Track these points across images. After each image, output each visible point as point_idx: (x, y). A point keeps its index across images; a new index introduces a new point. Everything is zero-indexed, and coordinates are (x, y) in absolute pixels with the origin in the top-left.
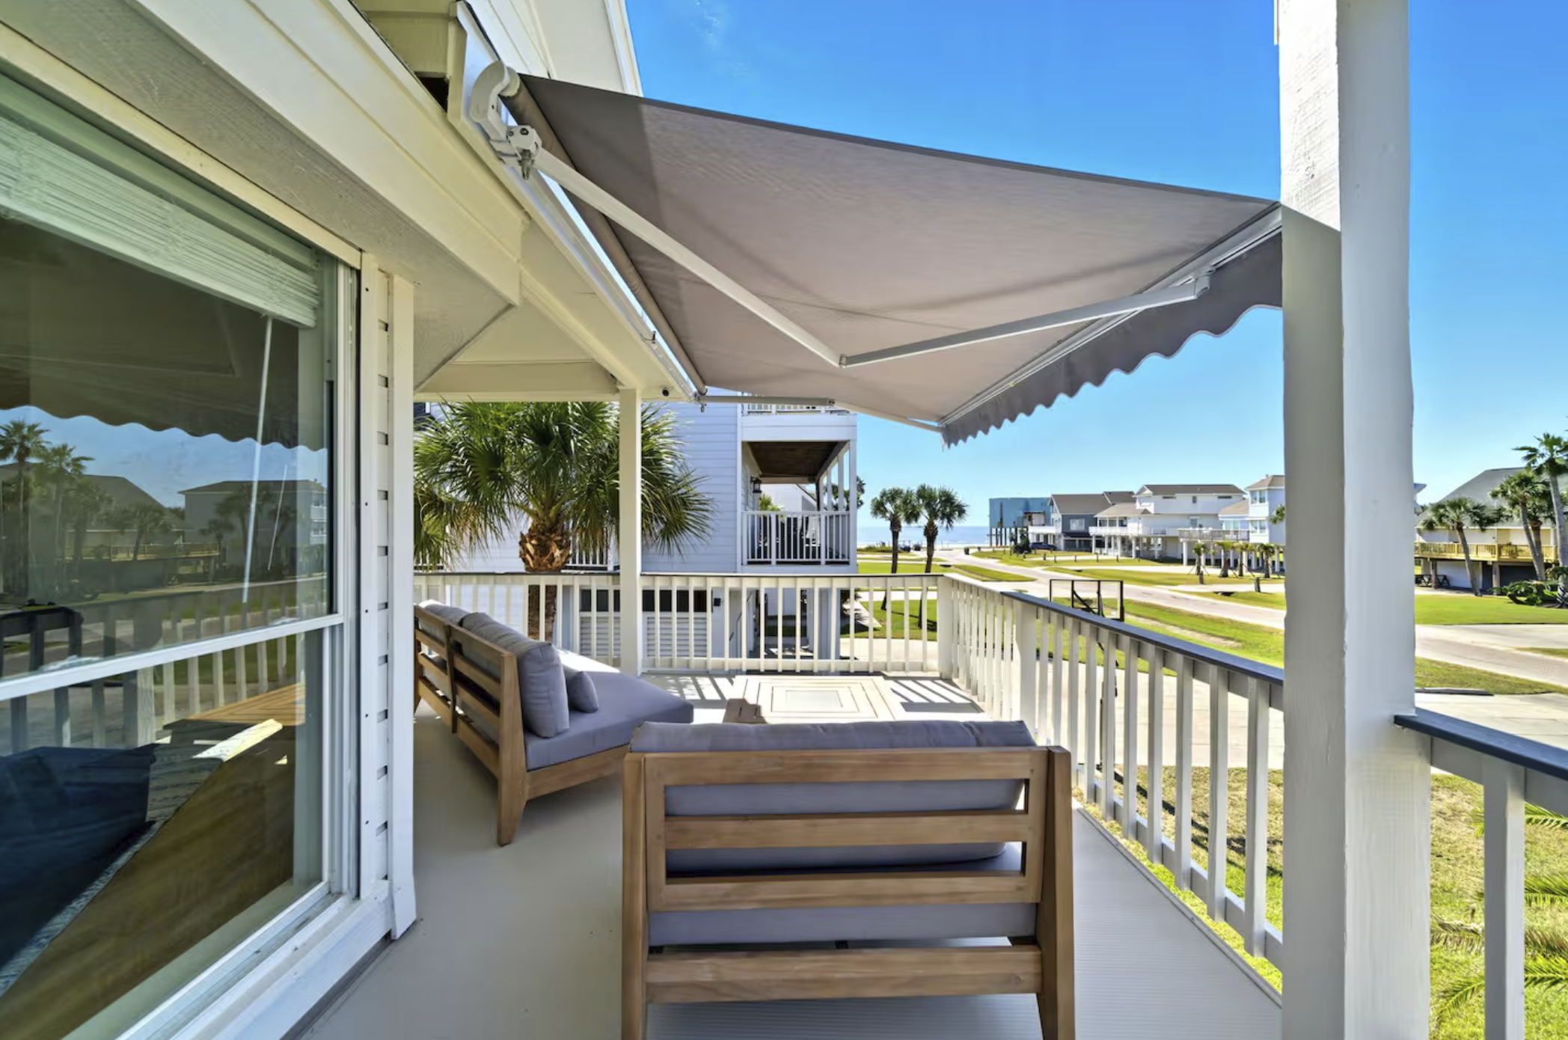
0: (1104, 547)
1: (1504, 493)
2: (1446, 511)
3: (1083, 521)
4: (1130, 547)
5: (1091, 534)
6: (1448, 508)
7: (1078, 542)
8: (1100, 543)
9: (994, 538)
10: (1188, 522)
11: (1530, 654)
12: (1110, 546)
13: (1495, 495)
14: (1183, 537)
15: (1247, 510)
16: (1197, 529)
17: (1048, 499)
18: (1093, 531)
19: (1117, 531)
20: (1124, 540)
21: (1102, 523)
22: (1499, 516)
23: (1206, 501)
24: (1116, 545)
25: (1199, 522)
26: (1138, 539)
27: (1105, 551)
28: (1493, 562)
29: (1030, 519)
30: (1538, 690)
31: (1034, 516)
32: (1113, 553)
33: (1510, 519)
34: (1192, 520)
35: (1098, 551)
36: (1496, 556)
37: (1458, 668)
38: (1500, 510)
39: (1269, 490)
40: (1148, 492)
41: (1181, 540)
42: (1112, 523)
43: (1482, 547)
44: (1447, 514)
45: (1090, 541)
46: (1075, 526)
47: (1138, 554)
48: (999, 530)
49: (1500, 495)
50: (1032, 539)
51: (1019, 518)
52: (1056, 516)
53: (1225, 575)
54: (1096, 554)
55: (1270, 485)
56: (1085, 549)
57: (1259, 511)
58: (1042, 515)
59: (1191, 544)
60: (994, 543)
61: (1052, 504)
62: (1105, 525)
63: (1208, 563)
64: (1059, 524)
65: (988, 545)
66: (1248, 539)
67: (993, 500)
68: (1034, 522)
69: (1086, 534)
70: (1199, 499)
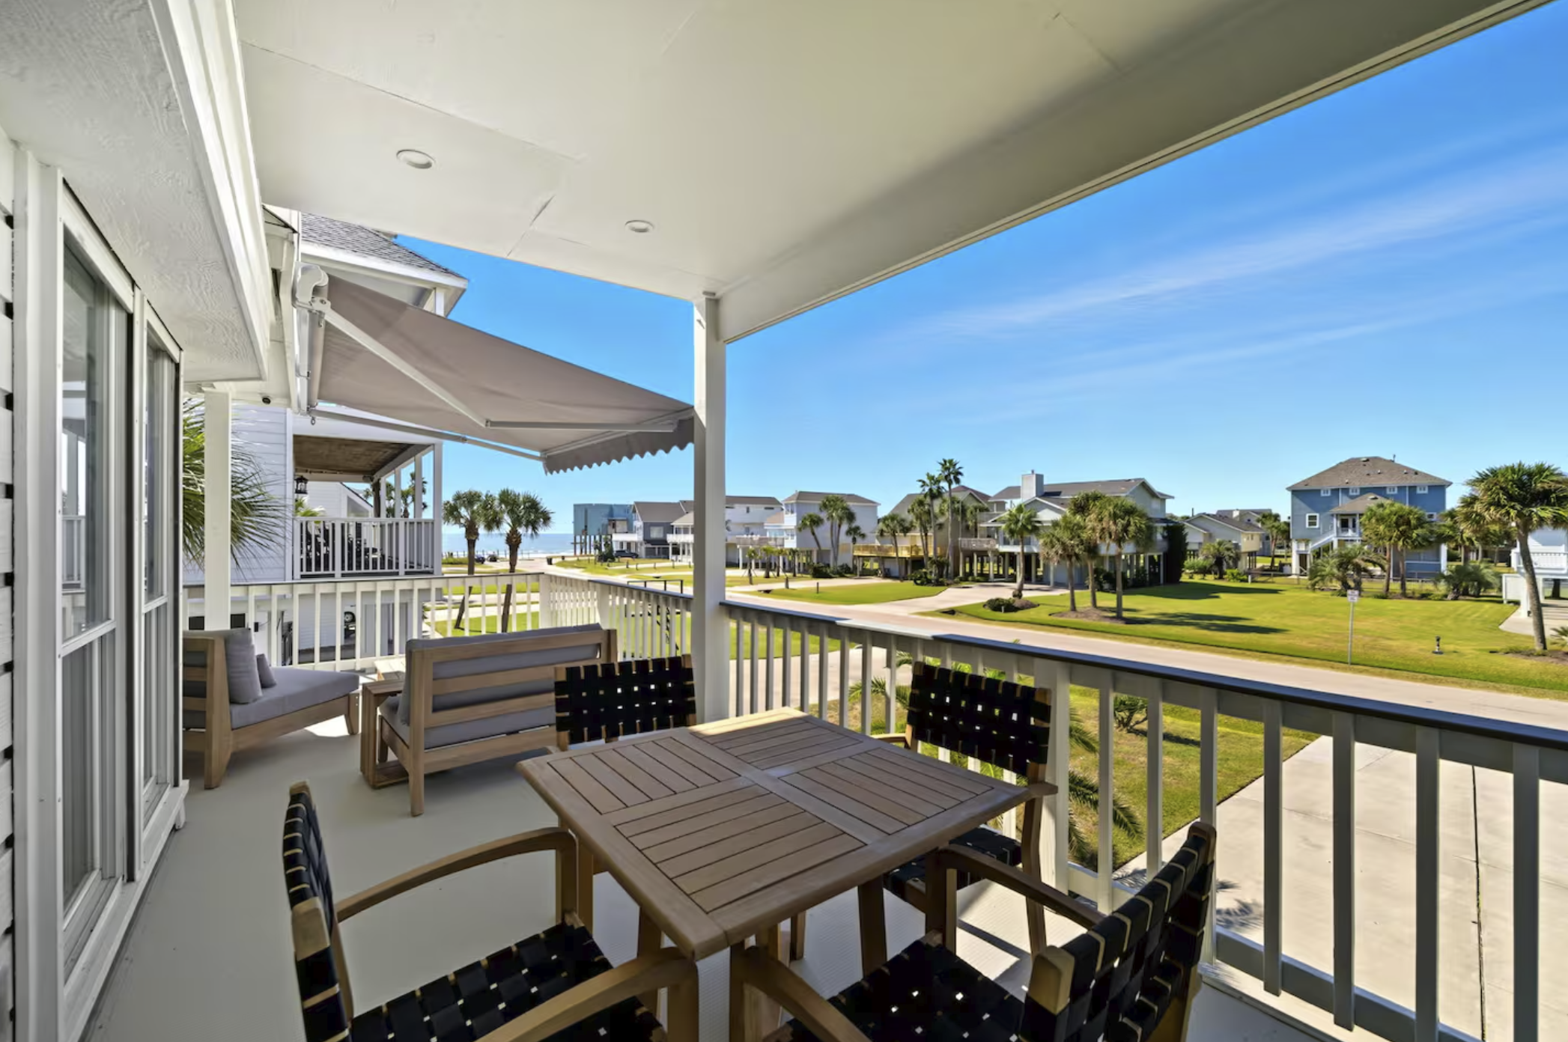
1: (913, 511)
2: (889, 523)
3: (662, 529)
5: (668, 542)
6: (890, 521)
7: (658, 549)
8: (676, 551)
9: (578, 546)
10: (743, 530)
12: (684, 553)
13: (909, 512)
14: (739, 544)
15: (783, 521)
16: (750, 536)
17: (631, 506)
18: (671, 538)
21: (678, 531)
22: (911, 527)
23: (757, 510)
25: (751, 531)
27: (680, 558)
28: (908, 558)
29: (614, 526)
31: (618, 523)
32: (687, 560)
33: (915, 529)
34: (746, 528)
35: (674, 558)
36: (909, 554)
38: (911, 522)
39: (796, 505)
41: (738, 546)
43: (904, 548)
44: (889, 525)
45: (667, 549)
46: (656, 533)
48: (583, 537)
49: (911, 513)
50: (616, 548)
51: (603, 525)
52: (638, 524)
53: (768, 576)
54: (673, 561)
55: (798, 499)
56: (664, 558)
57: (791, 521)
58: (625, 523)
59: (745, 550)
60: (578, 552)
61: (634, 511)
62: (680, 533)
63: (757, 566)
64: (641, 532)
65: (573, 554)
66: (783, 545)
67: (577, 507)
68: (618, 529)
69: (664, 542)
70: (751, 510)
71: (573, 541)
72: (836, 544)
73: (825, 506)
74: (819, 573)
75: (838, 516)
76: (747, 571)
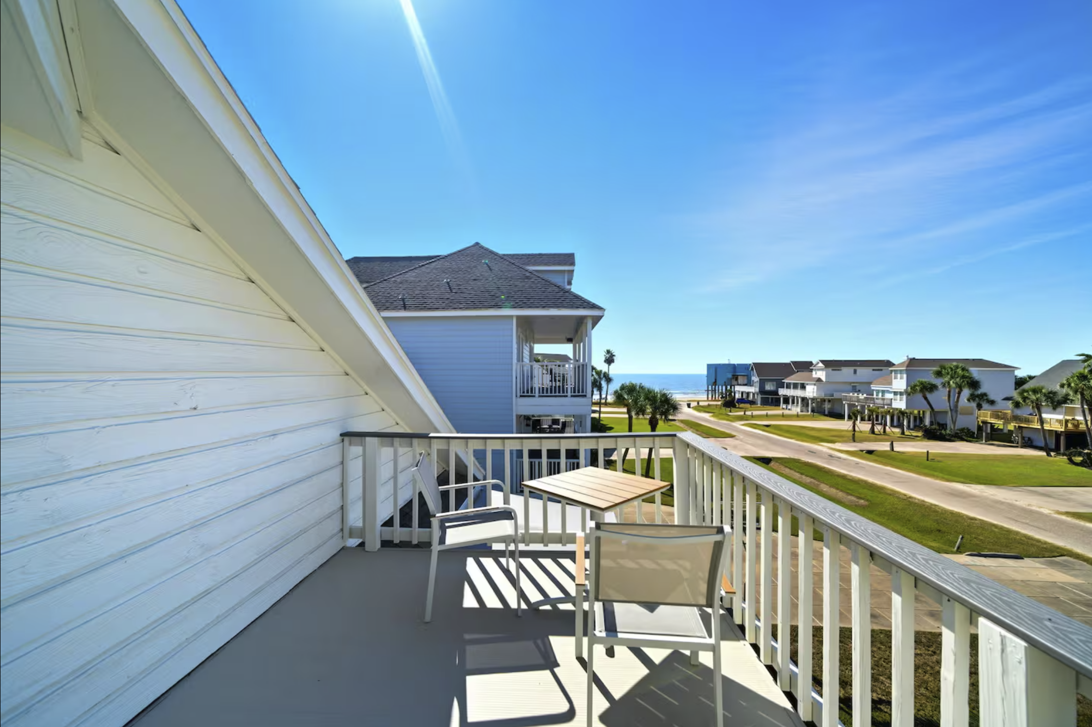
0: (789, 404)
1: (1069, 385)
2: (1029, 395)
3: (775, 383)
4: (807, 405)
5: (780, 394)
6: (1030, 393)
7: (771, 399)
8: (786, 400)
9: (710, 392)
10: (850, 388)
11: (1064, 517)
12: (793, 403)
13: (1062, 386)
14: (846, 400)
15: (890, 383)
16: (856, 395)
17: (750, 365)
18: (782, 392)
19: (799, 393)
20: (804, 399)
21: (788, 386)
22: (1066, 399)
23: (864, 373)
24: (798, 403)
25: (858, 388)
26: (813, 399)
27: (789, 407)
28: (1061, 432)
29: (737, 379)
30: (1056, 554)
31: (739, 377)
32: (796, 409)
33: (1073, 402)
34: (853, 386)
35: (784, 406)
36: (1063, 427)
37: (1009, 531)
38: (1067, 395)
39: (906, 370)
40: (821, 365)
41: (844, 402)
42: (795, 386)
43: (1054, 420)
44: (1029, 397)
45: (780, 399)
46: (769, 387)
47: (813, 411)
48: (713, 387)
49: (1066, 387)
50: (738, 396)
51: (728, 379)
52: (755, 379)
53: (872, 431)
54: (783, 409)
55: (908, 366)
56: (776, 406)
57: (900, 383)
58: (746, 377)
59: (851, 406)
60: (710, 396)
61: (752, 369)
62: (790, 388)
63: (863, 419)
64: (758, 385)
65: (706, 399)
66: (891, 404)
67: (709, 365)
68: (740, 382)
69: (776, 393)
70: (858, 372)
71: (706, 389)
72: (955, 409)
73: (939, 374)
74: (934, 434)
75: (956, 383)
76: (851, 423)
